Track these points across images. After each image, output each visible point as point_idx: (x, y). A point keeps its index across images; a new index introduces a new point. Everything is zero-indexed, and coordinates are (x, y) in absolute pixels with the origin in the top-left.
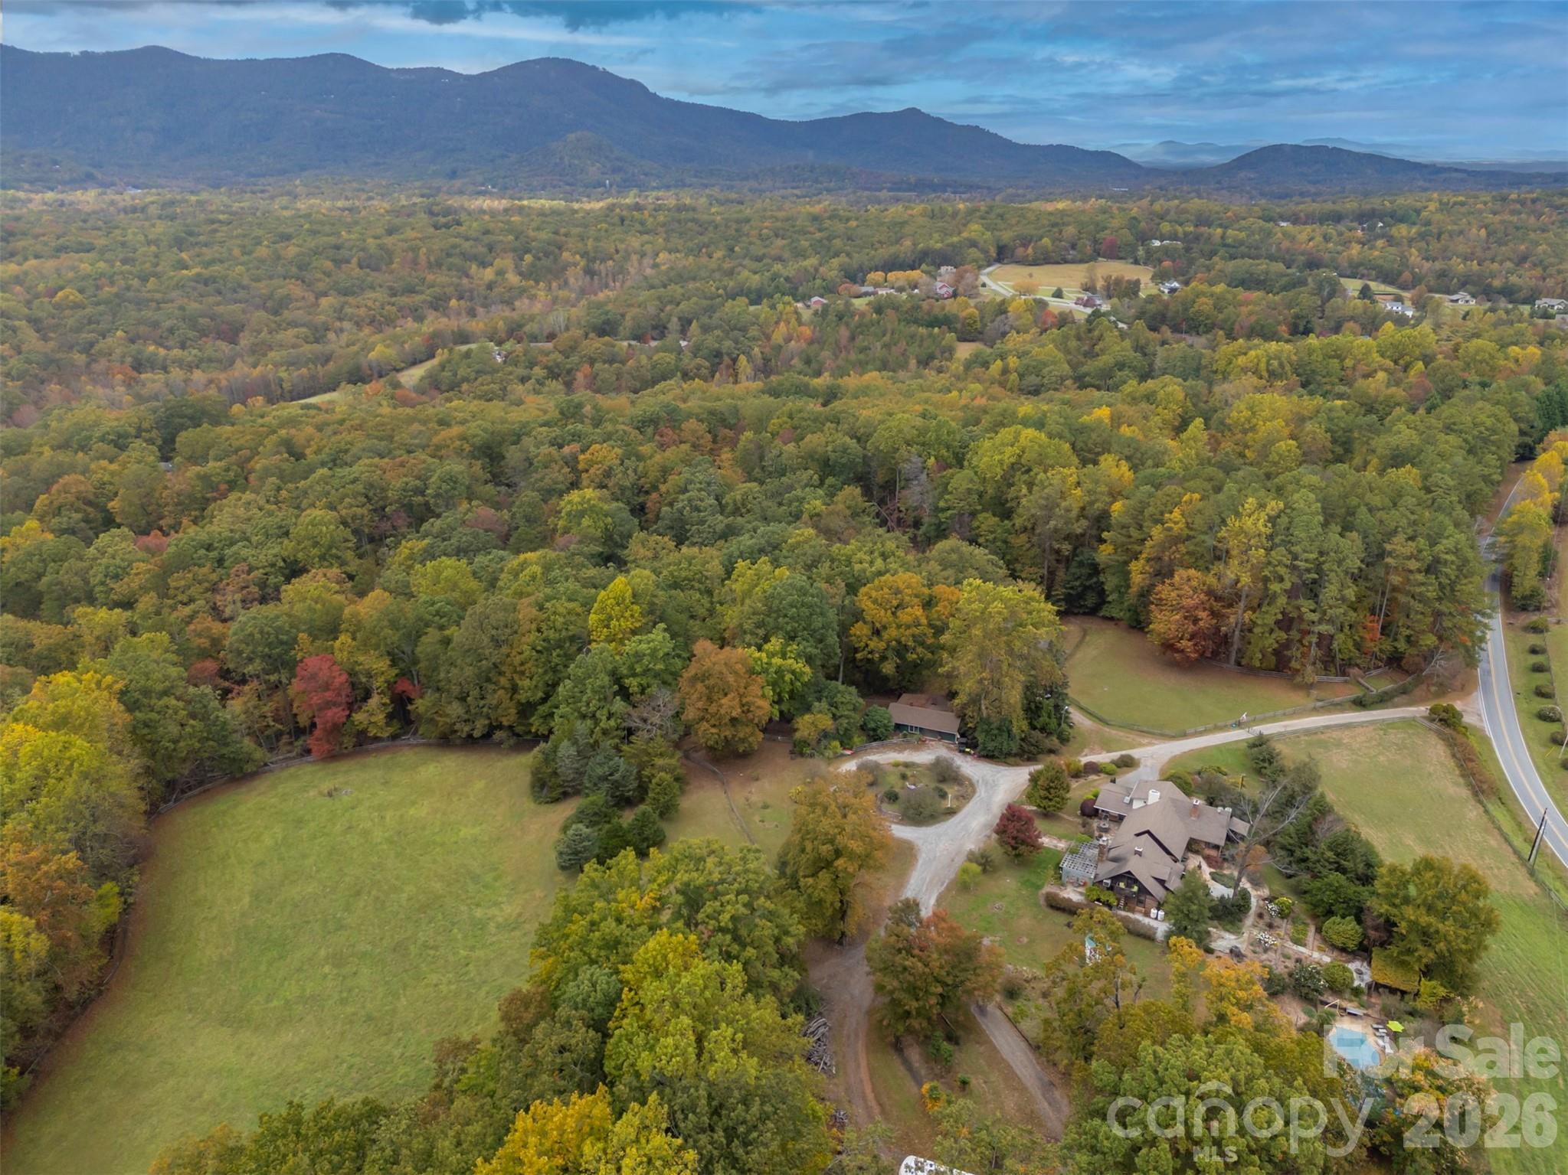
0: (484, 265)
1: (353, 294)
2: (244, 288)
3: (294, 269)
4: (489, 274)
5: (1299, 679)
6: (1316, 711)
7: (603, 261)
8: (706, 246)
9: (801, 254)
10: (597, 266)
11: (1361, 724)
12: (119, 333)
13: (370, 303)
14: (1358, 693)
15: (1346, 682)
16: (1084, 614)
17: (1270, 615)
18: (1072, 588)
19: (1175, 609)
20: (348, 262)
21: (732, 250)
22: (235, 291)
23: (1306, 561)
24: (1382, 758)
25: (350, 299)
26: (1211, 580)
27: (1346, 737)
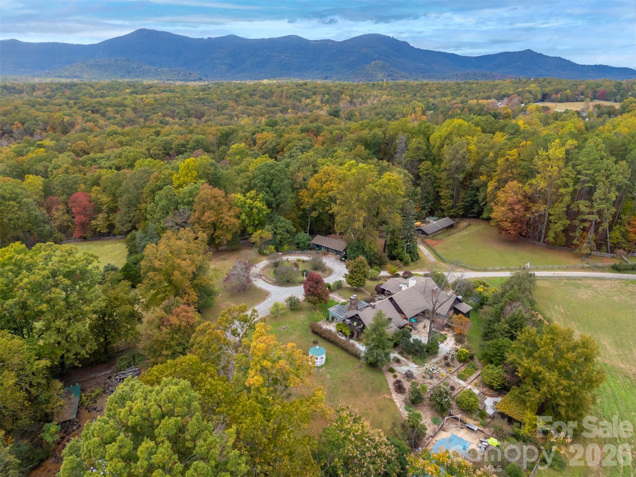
0: (307, 97)
1: (253, 106)
2: (214, 102)
3: (234, 97)
4: (308, 101)
5: (577, 251)
6: (583, 269)
7: (357, 98)
8: (404, 93)
9: (445, 96)
10: (355, 100)
11: (611, 279)
12: (160, 113)
13: (257, 109)
14: (617, 262)
15: (613, 257)
16: (474, 217)
17: (560, 208)
18: (466, 202)
19: (503, 205)
20: (256, 95)
21: (415, 95)
22: (209, 103)
23: (586, 175)
24: (615, 298)
25: (250, 107)
26: (527, 188)
27: (596, 284)
